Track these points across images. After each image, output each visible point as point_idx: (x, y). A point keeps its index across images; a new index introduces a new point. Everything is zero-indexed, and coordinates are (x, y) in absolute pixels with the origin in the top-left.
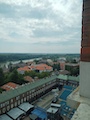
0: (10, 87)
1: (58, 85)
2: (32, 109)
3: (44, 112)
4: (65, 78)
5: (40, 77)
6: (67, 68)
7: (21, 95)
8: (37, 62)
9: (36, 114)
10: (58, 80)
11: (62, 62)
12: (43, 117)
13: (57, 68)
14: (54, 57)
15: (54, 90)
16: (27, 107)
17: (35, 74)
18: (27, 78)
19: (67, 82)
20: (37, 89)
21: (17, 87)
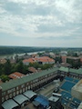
0: (17, 76)
1: (60, 77)
2: (35, 97)
3: (46, 100)
4: (67, 70)
5: (43, 69)
6: (68, 61)
7: (25, 84)
8: (40, 55)
9: (38, 101)
10: (60, 72)
11: (64, 55)
12: (45, 104)
13: (58, 60)
14: (56, 51)
15: (55, 81)
16: (31, 94)
17: (38, 66)
18: (31, 69)
19: (69, 74)
20: (40, 79)
21: (23, 76)
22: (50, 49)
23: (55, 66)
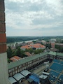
0: (16, 59)
1: (49, 59)
4: (55, 54)
5: (36, 53)
6: (56, 47)
9: (32, 78)
10: (49, 55)
18: (27, 53)
19: (56, 57)
22: (42, 37)
23: (45, 51)
